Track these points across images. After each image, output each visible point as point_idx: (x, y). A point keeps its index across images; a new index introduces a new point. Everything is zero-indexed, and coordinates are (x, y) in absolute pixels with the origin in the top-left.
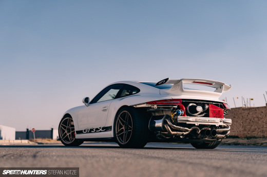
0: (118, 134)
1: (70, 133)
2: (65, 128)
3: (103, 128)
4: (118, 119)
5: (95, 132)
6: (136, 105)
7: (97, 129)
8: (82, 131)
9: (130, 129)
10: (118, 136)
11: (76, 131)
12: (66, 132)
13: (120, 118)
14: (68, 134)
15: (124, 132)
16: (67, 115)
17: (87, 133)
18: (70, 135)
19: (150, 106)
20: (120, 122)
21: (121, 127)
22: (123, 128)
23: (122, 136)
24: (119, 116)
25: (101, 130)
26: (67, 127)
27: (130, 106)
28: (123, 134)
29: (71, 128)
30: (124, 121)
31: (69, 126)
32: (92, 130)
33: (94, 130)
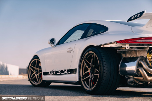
0: (83, 78)
1: (38, 74)
3: (68, 71)
4: (83, 60)
6: (103, 45)
7: (62, 71)
8: (49, 72)
9: (97, 73)
10: (84, 81)
11: (43, 73)
12: (34, 73)
13: (85, 60)
14: (36, 75)
15: (90, 76)
16: (36, 57)
17: (53, 75)
18: (38, 76)
19: (120, 45)
20: (85, 64)
21: (86, 70)
22: (89, 71)
23: (87, 80)
24: (85, 57)
25: (66, 72)
26: (35, 68)
27: (97, 46)
28: (89, 78)
29: (39, 69)
30: (90, 64)
31: (37, 67)
32: (57, 72)
33: (60, 72)
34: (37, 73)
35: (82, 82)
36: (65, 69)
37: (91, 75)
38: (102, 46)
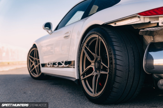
0: (84, 75)
1: (38, 66)
2: (33, 60)
3: (66, 63)
4: (83, 49)
5: (58, 67)
6: (115, 22)
8: (46, 64)
10: (85, 80)
11: (42, 64)
12: (34, 64)
13: (86, 49)
14: (35, 67)
15: (94, 73)
16: (35, 46)
17: (50, 67)
18: (37, 67)
20: (86, 55)
21: (88, 63)
22: (92, 65)
23: (90, 79)
24: (85, 44)
25: (63, 64)
26: (34, 59)
28: (92, 76)
29: (38, 60)
30: (93, 54)
31: (36, 57)
32: (54, 64)
33: (57, 64)
34: (37, 64)
35: (83, 82)
36: (62, 61)
37: (96, 71)
38: (113, 25)
